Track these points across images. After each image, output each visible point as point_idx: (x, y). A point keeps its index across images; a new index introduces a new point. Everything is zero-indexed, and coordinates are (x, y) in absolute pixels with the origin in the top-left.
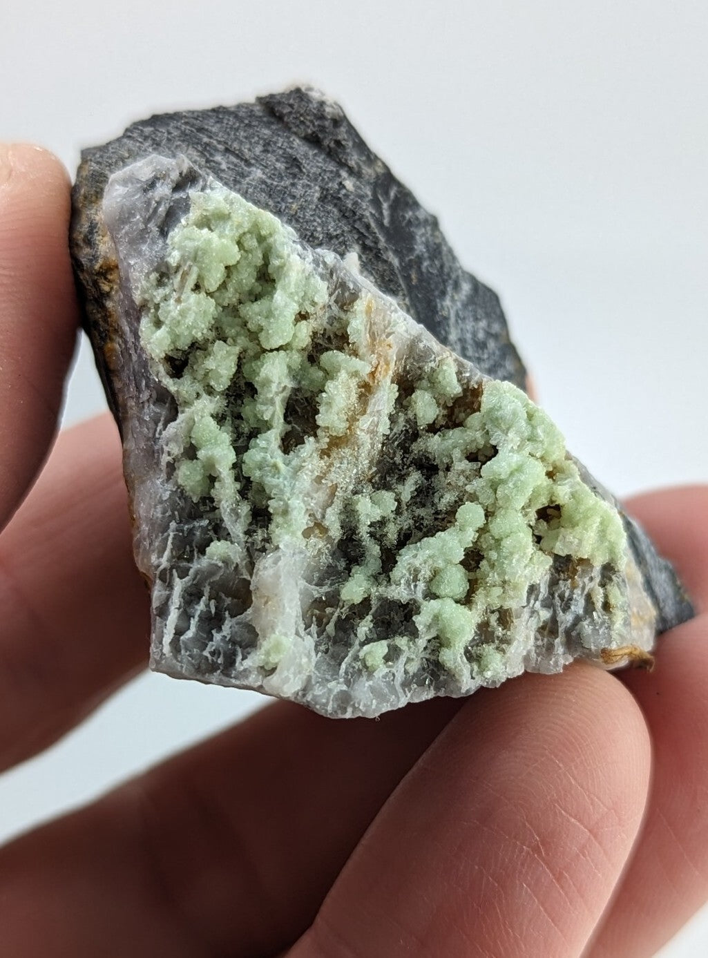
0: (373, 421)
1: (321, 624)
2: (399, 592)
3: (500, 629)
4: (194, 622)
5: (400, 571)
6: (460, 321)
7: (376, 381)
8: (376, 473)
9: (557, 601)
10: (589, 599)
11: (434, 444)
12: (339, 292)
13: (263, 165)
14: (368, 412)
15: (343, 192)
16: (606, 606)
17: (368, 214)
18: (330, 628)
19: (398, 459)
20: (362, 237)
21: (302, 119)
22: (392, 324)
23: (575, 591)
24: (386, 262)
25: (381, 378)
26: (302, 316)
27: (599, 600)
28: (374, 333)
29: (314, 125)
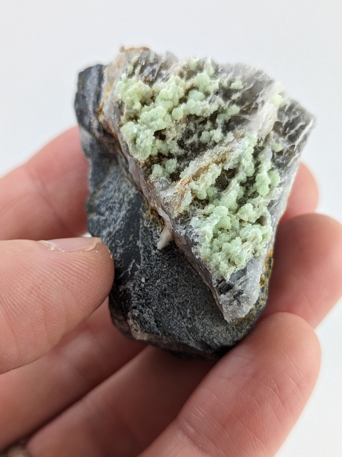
0: (199, 163)
1: (249, 107)
2: (219, 99)
3: (184, 74)
4: (297, 127)
5: (214, 107)
6: (116, 220)
7: (189, 179)
8: (201, 152)
9: (155, 75)
10: (142, 71)
11: (176, 149)
12: (186, 220)
13: (172, 305)
14: (199, 168)
15: (147, 278)
16: (135, 66)
17: (142, 265)
18: (247, 103)
19: (190, 152)
20: (148, 257)
21: (148, 316)
22: (172, 197)
23: (147, 75)
24: (144, 244)
25: (188, 179)
26: (206, 216)
27: (139, 68)
28: (181, 197)
29: (145, 310)
